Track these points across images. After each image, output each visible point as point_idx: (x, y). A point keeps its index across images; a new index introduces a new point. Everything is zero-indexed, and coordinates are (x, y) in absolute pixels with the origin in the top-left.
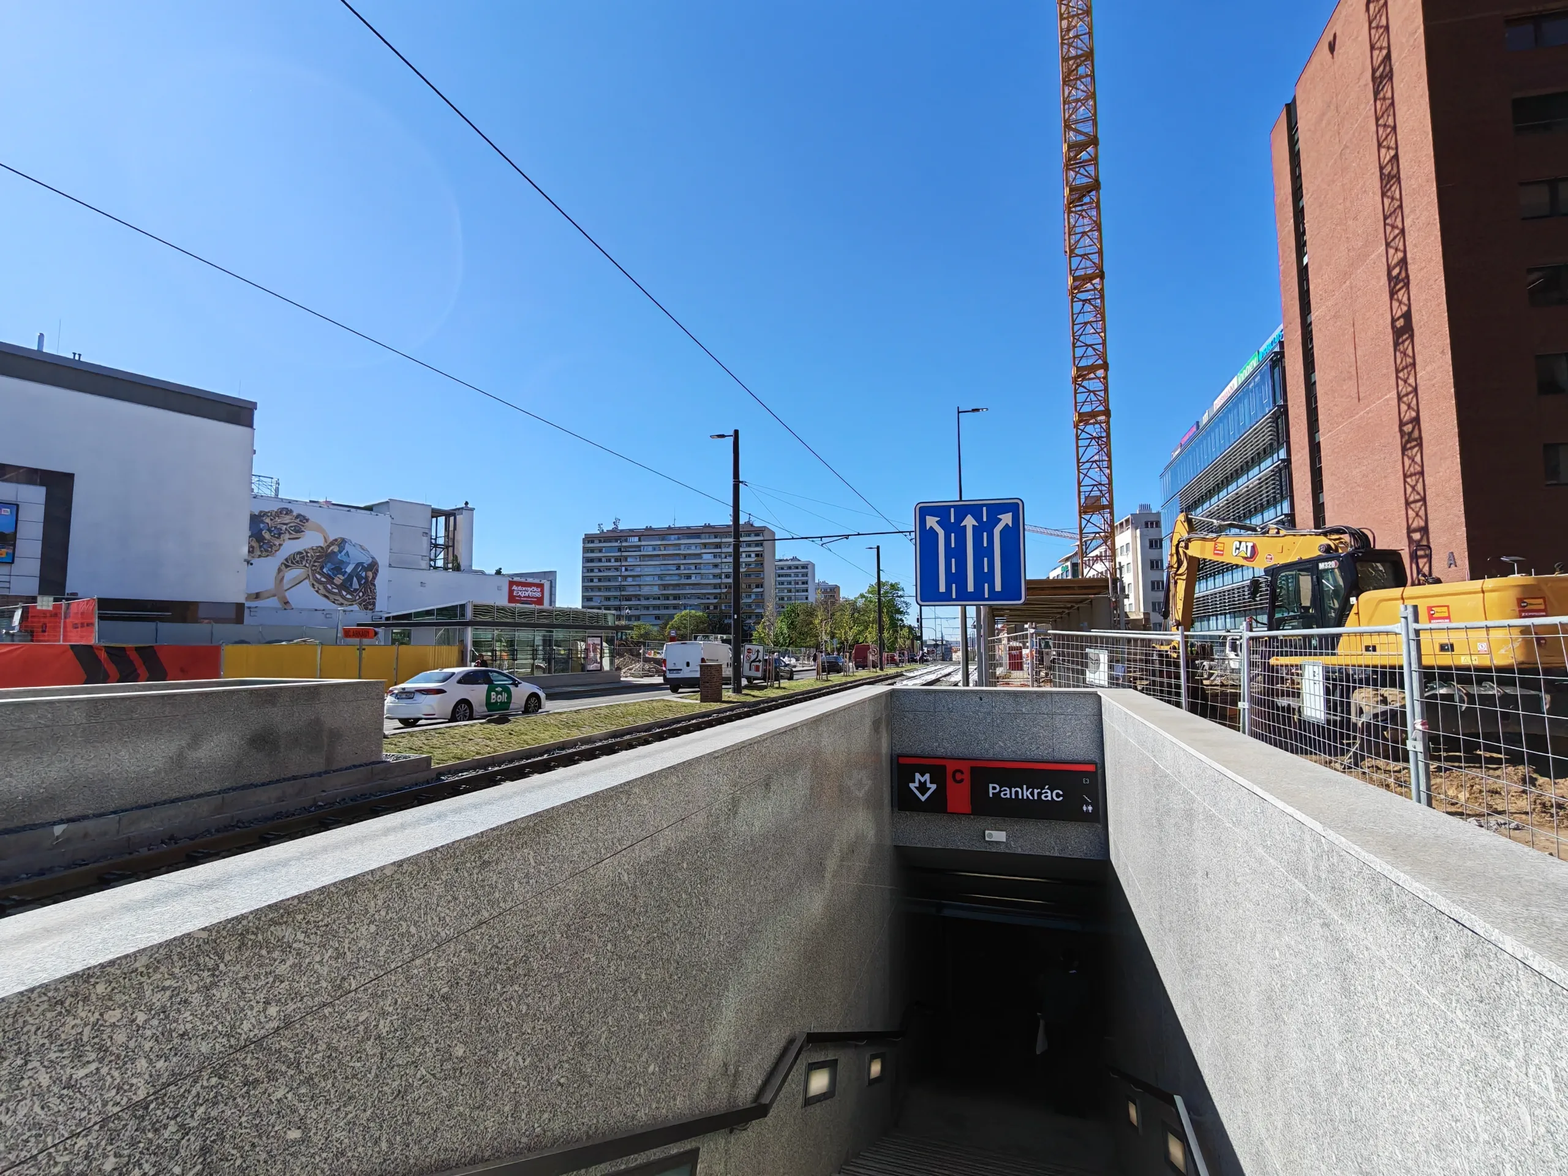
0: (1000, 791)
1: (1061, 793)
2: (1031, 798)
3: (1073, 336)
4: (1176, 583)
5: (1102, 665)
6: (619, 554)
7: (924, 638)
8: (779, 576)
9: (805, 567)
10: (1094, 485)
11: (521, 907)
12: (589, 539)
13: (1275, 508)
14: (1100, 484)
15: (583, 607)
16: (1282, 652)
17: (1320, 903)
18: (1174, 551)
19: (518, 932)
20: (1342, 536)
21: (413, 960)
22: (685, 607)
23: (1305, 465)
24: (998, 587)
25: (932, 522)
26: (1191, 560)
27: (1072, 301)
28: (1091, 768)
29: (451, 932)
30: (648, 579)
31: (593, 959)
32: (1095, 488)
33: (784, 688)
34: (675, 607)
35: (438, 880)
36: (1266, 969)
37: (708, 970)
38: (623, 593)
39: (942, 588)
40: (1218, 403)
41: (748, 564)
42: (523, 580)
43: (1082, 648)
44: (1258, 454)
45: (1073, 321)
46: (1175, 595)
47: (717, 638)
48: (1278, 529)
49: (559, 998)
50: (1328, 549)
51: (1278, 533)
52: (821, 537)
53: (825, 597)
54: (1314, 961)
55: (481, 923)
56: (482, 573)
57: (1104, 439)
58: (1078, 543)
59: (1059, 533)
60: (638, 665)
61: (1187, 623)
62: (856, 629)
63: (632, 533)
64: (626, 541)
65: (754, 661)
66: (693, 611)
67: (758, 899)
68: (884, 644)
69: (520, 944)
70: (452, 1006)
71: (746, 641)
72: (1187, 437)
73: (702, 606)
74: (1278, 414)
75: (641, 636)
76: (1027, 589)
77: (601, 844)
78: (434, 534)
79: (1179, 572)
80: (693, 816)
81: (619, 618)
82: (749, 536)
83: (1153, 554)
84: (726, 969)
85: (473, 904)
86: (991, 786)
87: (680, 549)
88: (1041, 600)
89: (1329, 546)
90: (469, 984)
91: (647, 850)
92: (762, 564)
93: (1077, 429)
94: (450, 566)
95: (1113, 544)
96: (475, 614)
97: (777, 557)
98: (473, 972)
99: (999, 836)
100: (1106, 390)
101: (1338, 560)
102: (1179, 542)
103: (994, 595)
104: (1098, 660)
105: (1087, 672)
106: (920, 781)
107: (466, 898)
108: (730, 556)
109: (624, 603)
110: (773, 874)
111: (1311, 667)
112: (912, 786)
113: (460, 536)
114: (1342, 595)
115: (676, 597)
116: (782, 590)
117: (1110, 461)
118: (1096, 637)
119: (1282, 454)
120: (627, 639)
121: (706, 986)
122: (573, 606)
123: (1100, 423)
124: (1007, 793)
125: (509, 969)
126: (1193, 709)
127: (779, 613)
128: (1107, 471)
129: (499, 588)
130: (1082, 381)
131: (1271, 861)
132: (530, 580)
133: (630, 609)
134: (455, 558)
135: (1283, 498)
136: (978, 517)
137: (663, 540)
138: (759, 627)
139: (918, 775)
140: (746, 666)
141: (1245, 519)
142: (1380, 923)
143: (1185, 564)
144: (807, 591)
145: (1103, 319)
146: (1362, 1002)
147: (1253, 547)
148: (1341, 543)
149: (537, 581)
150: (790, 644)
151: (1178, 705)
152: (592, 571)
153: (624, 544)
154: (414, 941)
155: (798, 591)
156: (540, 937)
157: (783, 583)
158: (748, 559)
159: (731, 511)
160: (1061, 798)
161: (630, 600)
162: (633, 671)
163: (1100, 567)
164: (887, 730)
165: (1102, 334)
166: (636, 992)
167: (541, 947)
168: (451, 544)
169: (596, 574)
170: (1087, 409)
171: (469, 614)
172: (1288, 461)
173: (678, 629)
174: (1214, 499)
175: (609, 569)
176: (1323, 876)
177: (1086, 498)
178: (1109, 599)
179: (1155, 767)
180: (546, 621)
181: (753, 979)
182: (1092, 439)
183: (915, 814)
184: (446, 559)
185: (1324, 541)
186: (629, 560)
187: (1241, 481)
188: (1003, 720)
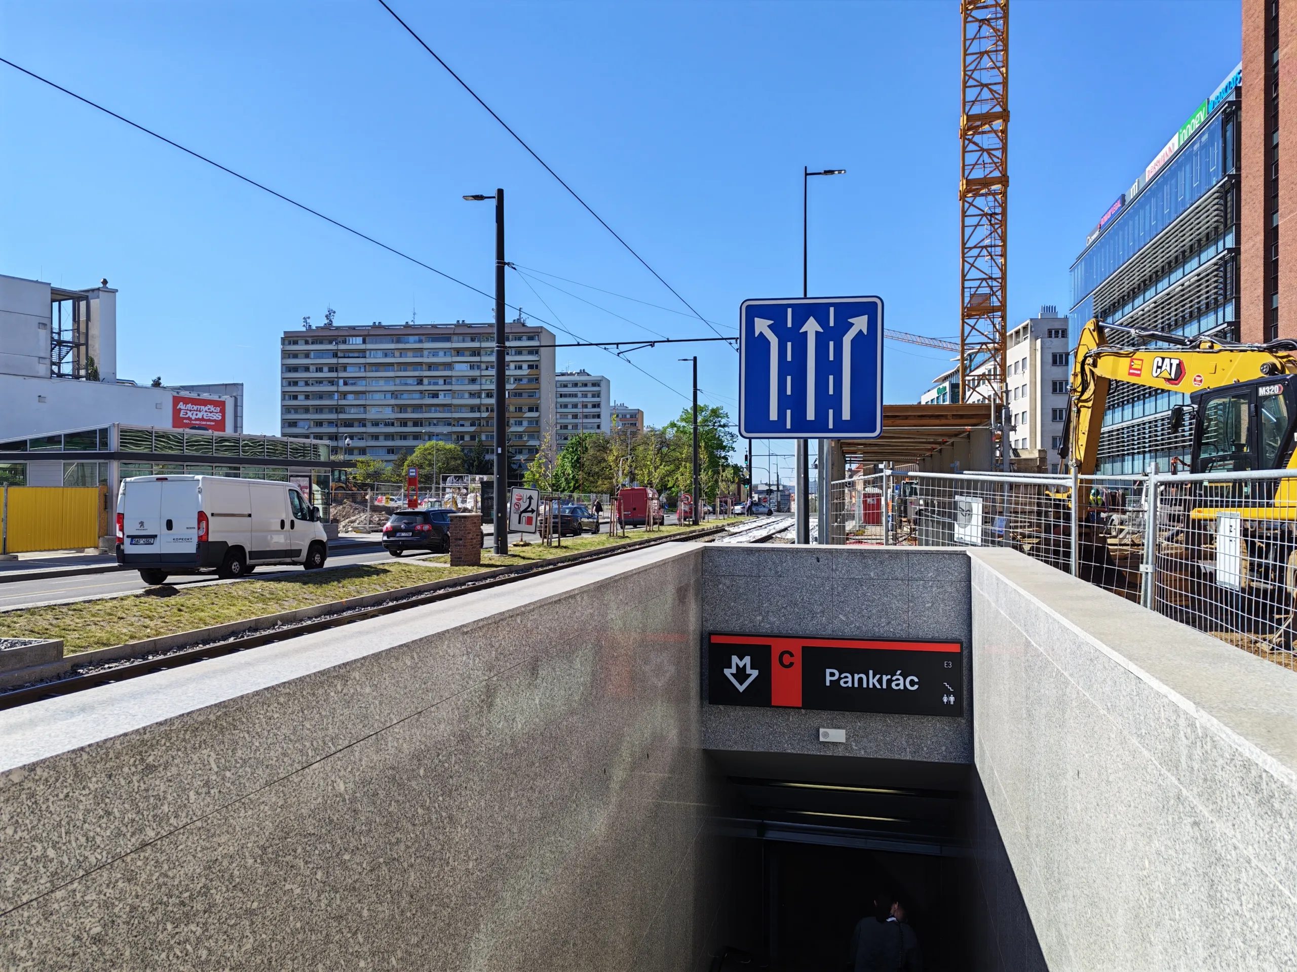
0: (840, 678)
1: (916, 680)
2: (878, 686)
3: (965, 71)
4: (1079, 411)
5: (974, 517)
6: (334, 361)
7: (754, 482)
8: (561, 396)
9: (596, 384)
10: (983, 279)
11: (199, 824)
12: (290, 338)
13: (1216, 313)
14: (991, 278)
15: (283, 435)
16: (1206, 502)
17: (1191, 798)
18: (1078, 369)
19: (194, 857)
20: (1291, 353)
21: (52, 891)
22: (430, 436)
23: (1257, 256)
24: (846, 415)
25: (762, 326)
26: (1101, 382)
27: (966, 22)
28: (955, 648)
29: (104, 857)
30: (377, 396)
31: (298, 891)
32: (984, 284)
33: (565, 547)
34: (417, 437)
35: (84, 788)
36: (1135, 882)
37: (452, 905)
38: (342, 416)
39: (774, 416)
40: (1152, 169)
41: (518, 379)
42: (194, 395)
43: (951, 495)
44: (1199, 241)
45: (965, 50)
46: (1076, 428)
47: (474, 480)
48: (1212, 343)
49: (251, 940)
50: (1272, 369)
51: (1212, 347)
52: (618, 344)
53: (624, 425)
54: (1183, 868)
55: (144, 845)
56: (132, 383)
57: (999, 217)
58: (959, 357)
59: (936, 343)
60: (363, 516)
61: (1091, 464)
62: (663, 469)
63: (353, 331)
64: (344, 342)
65: (525, 511)
66: (441, 443)
67: (521, 815)
68: (700, 489)
69: (198, 871)
70: (108, 950)
71: (515, 484)
72: (1108, 216)
73: (454, 437)
74: (1228, 186)
75: (369, 476)
76: (884, 417)
77: (308, 744)
78: (55, 325)
79: (1084, 398)
80: (433, 709)
81: (335, 450)
82: (520, 339)
83: (1057, 373)
84: (475, 904)
85: (133, 820)
86: (828, 671)
87: (422, 356)
88: (902, 432)
89: (1274, 365)
90: (128, 923)
91: (371, 752)
92: (537, 379)
93: (964, 201)
94: (83, 372)
95: (1004, 359)
96: (123, 444)
97: (558, 370)
98: (133, 908)
99: (837, 735)
100: (1004, 149)
101: (1283, 384)
102: (1085, 358)
103: (840, 426)
104: (970, 510)
105: (956, 526)
106: (737, 666)
107: (123, 813)
108: (492, 367)
109: (342, 430)
110: (540, 783)
111: (1227, 520)
112: (727, 672)
113: (95, 330)
114: (1284, 430)
115: (417, 423)
116: (564, 416)
117: (1004, 246)
118: (969, 481)
119: (1230, 241)
120: (347, 479)
121: (449, 925)
122: (269, 434)
123: (994, 194)
124: (848, 681)
125: (183, 904)
126: (1084, 574)
127: (560, 447)
128: (1000, 260)
129: (158, 406)
130: (973, 135)
131: (1146, 753)
132: (205, 396)
133: (352, 438)
134: (90, 362)
135: (1226, 301)
136: (822, 320)
137: (398, 342)
138: (533, 466)
139: (735, 659)
140: (515, 518)
141: (1176, 329)
142: (1249, 816)
143: (1092, 387)
144: (599, 416)
145: (1006, 49)
146: (1228, 910)
147: (1180, 366)
148: (1289, 361)
149: (215, 397)
150: (575, 488)
151: (1066, 568)
152: (296, 383)
153: (342, 347)
154: (52, 868)
155: (586, 417)
156: (225, 863)
157: (566, 406)
158: (519, 372)
159: (493, 304)
160: (916, 687)
161: (351, 426)
162: (356, 525)
163: (986, 390)
164: (696, 600)
165: (1004, 70)
166: (355, 933)
167: (227, 876)
168: (82, 341)
169: (301, 388)
170: (978, 174)
171: (114, 443)
172: (1236, 251)
173: (421, 466)
174: (1138, 301)
175: (320, 382)
176: (1196, 767)
177: (972, 296)
178: (991, 433)
179: (1028, 644)
180: (228, 454)
181: (512, 916)
182: (982, 215)
183: (730, 709)
184: (76, 363)
185: (1268, 358)
186: (348, 369)
187: (1174, 277)
188: (845, 588)
